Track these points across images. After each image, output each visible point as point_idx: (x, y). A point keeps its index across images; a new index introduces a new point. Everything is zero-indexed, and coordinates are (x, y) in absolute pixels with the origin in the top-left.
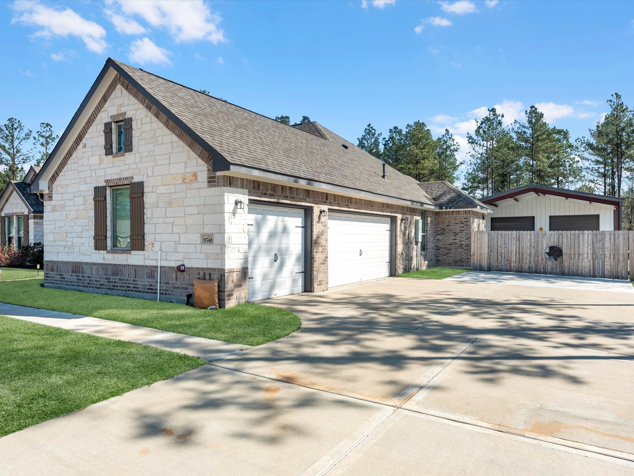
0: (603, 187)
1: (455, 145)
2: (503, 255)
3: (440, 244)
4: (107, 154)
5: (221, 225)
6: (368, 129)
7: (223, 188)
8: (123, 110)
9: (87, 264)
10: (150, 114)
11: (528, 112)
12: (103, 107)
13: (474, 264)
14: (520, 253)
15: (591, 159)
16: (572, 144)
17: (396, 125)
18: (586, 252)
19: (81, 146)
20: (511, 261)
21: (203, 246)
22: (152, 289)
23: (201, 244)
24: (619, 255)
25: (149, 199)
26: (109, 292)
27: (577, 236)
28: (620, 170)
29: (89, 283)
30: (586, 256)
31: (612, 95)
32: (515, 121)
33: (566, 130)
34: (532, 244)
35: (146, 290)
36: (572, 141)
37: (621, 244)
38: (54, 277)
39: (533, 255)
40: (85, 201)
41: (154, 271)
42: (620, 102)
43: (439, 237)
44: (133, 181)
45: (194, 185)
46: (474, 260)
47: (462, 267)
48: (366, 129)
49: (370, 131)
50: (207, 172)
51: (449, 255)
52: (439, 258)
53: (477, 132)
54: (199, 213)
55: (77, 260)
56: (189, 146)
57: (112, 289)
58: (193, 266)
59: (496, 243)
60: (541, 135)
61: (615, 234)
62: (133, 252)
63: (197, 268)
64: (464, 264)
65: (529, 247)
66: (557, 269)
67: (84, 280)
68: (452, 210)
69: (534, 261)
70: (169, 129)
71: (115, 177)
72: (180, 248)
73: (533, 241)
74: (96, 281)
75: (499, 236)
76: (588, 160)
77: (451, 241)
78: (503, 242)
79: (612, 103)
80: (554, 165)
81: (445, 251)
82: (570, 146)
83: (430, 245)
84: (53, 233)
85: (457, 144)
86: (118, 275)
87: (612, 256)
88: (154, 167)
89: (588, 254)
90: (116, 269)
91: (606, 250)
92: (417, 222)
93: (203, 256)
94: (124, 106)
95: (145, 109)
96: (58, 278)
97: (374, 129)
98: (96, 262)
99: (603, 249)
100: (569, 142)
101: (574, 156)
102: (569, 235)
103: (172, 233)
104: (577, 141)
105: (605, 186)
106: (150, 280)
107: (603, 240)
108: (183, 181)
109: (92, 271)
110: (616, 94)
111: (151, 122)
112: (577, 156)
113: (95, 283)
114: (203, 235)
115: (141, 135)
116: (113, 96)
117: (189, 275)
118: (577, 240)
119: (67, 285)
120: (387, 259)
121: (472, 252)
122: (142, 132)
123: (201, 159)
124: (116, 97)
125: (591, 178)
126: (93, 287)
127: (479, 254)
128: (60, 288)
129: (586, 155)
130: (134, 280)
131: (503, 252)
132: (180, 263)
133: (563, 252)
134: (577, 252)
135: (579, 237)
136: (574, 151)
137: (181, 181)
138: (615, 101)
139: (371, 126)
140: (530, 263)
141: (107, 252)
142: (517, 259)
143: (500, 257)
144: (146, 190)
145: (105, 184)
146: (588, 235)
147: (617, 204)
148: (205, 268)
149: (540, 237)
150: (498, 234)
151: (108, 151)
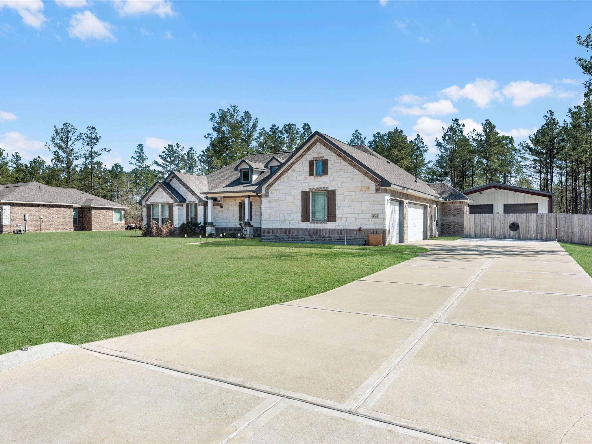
0: (539, 181)
1: (425, 147)
2: (484, 228)
3: (444, 222)
4: (310, 175)
5: (383, 210)
6: (356, 134)
7: (384, 194)
8: (321, 155)
9: (295, 229)
10: (340, 158)
11: (484, 124)
12: (307, 152)
13: (465, 234)
14: (494, 227)
15: (530, 159)
16: (516, 148)
17: (378, 131)
18: (533, 226)
19: (291, 170)
20: (489, 232)
21: (373, 219)
22: (340, 240)
23: (371, 218)
24: (551, 227)
25: (338, 198)
26: (311, 242)
27: (527, 217)
28: (552, 168)
29: (296, 239)
30: (533, 228)
31: (547, 112)
32: (474, 129)
33: (512, 137)
34: (501, 222)
35: (337, 240)
36: (516, 145)
37: (552, 221)
38: (270, 237)
39: (502, 228)
40: (294, 198)
41: (342, 231)
42: (553, 118)
43: (444, 218)
44: (328, 189)
45: (367, 192)
46: (466, 231)
47: (458, 236)
48: (354, 133)
49: (357, 135)
50: (375, 187)
51: (450, 228)
52: (443, 231)
53: (444, 138)
54: (370, 205)
55: (288, 227)
56: (364, 175)
57: (314, 241)
58: (367, 228)
59: (479, 222)
60: (493, 142)
61: (549, 216)
62: (328, 223)
63: (369, 229)
64: (460, 234)
65: (499, 223)
66: (516, 236)
67: (293, 237)
68: (453, 201)
69: (503, 232)
70: (352, 166)
71: (316, 187)
72: (358, 220)
73: (502, 219)
74: (302, 237)
75: (482, 217)
76: (528, 159)
77: (451, 220)
78: (484, 220)
79: (547, 118)
80: (503, 165)
81: (448, 226)
82: (515, 149)
83: (439, 223)
84: (269, 214)
85: (426, 147)
86: (318, 234)
87: (547, 228)
88: (342, 183)
89: (534, 227)
90: (316, 231)
91: (544, 225)
92: (435, 208)
93: (373, 223)
94: (322, 153)
95: (336, 156)
96: (273, 237)
97: (360, 134)
98: (302, 228)
99: (542, 224)
100: (513, 146)
101: (518, 157)
102: (523, 216)
103: (354, 213)
104: (520, 145)
105: (540, 180)
106: (340, 235)
107: (542, 219)
108: (361, 190)
109: (299, 233)
110: (550, 111)
111: (340, 162)
112: (519, 157)
113: (301, 238)
114: (372, 214)
115: (334, 168)
116: (314, 147)
117: (364, 232)
118: (527, 219)
119: (280, 240)
120: (422, 230)
121: (465, 226)
122: (334, 166)
123: (372, 180)
124: (317, 149)
125: (529, 173)
126: (300, 240)
127: (469, 228)
128: (275, 242)
129: (527, 156)
130: (328, 236)
131: (484, 226)
132: (359, 227)
133: (520, 226)
134: (527, 226)
135: (529, 217)
136: (517, 154)
137: (359, 190)
138: (549, 116)
139: (358, 131)
140: (500, 233)
141: (311, 223)
142: (493, 230)
143: (482, 230)
144: (336, 193)
145: (309, 190)
146: (534, 216)
147: (550, 197)
148: (374, 229)
149: (506, 217)
150: (480, 216)
151: (311, 173)
